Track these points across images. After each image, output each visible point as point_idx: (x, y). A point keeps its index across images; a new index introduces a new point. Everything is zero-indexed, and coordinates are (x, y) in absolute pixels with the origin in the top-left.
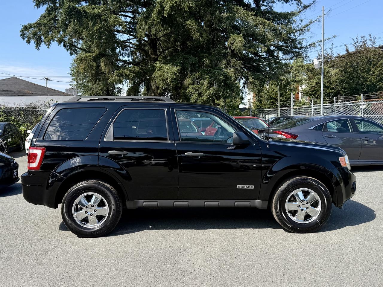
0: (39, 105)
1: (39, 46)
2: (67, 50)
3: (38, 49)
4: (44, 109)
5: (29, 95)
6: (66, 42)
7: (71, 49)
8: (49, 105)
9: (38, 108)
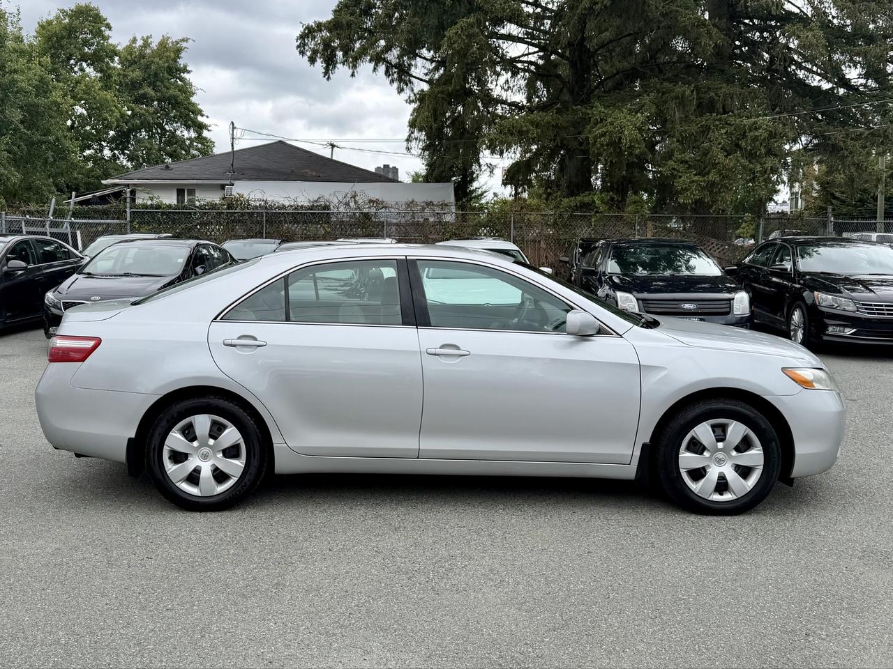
0: (334, 200)
1: (330, 72)
3: (329, 78)
4: (344, 211)
5: (311, 179)
6: (391, 64)
7: (400, 80)
8: (356, 202)
9: (332, 208)
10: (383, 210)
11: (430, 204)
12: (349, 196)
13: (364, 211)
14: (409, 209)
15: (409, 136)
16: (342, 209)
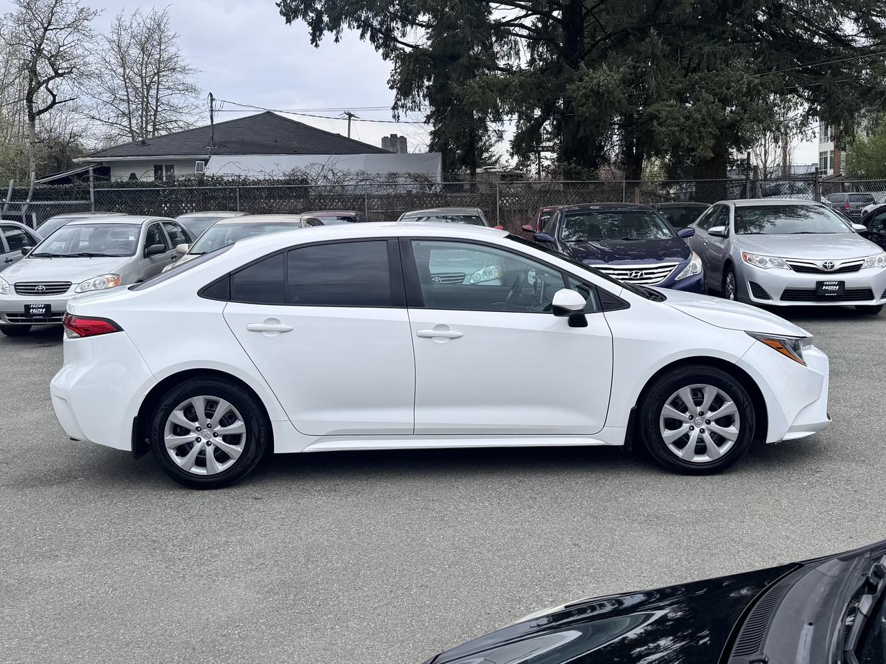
1: (317, 38)
2: (377, 48)
3: (317, 46)
4: (322, 184)
6: (375, 29)
7: (385, 45)
9: (310, 181)
10: (364, 182)
12: (327, 168)
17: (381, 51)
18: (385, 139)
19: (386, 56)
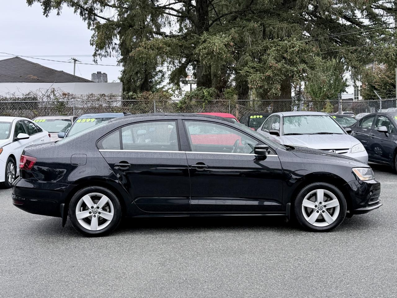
0: (40, 94)
4: (46, 101)
5: (20, 81)
6: (83, 8)
7: (90, 18)
8: (54, 95)
9: (38, 99)
10: (73, 100)
11: (103, 95)
12: (50, 91)
13: (60, 100)
14: (89, 99)
15: (95, 53)
16: (45, 99)
17: (87, 21)
18: (93, 75)
19: (89, 25)
